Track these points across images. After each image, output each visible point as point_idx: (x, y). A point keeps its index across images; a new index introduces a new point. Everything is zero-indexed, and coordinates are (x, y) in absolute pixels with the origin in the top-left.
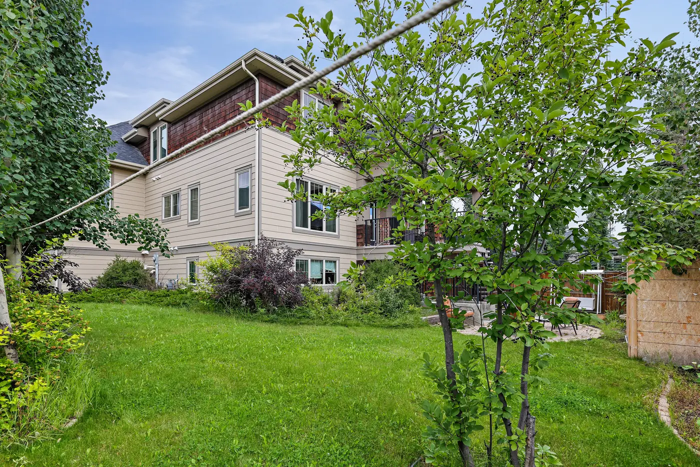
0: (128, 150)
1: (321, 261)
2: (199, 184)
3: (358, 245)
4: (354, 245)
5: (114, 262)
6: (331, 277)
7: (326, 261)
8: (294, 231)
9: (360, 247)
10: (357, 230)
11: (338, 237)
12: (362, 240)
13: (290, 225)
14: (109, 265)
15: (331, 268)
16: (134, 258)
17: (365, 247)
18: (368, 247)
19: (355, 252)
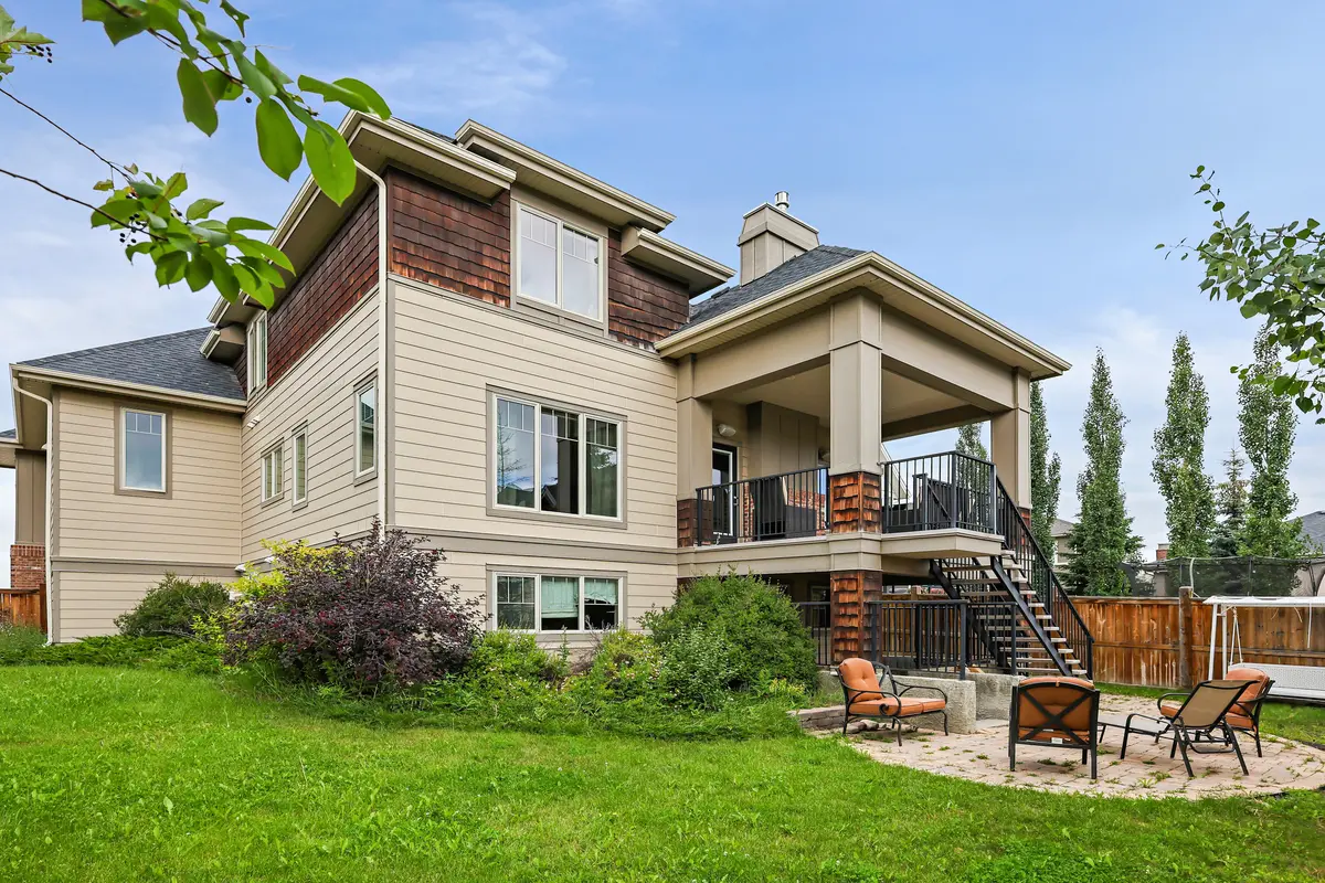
0: (206, 372)
1: (574, 580)
2: (305, 424)
3: (680, 544)
4: (672, 544)
5: (162, 585)
6: (601, 615)
7: (587, 580)
8: (490, 513)
9: (684, 549)
10: (679, 512)
11: (623, 527)
12: (688, 534)
13: (482, 500)
14: (152, 591)
15: (603, 594)
16: (202, 579)
17: (696, 548)
18: (704, 548)
19: (675, 560)
